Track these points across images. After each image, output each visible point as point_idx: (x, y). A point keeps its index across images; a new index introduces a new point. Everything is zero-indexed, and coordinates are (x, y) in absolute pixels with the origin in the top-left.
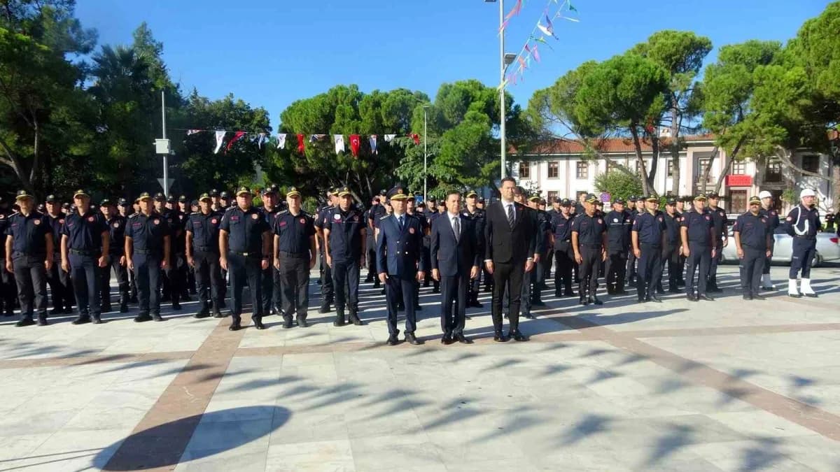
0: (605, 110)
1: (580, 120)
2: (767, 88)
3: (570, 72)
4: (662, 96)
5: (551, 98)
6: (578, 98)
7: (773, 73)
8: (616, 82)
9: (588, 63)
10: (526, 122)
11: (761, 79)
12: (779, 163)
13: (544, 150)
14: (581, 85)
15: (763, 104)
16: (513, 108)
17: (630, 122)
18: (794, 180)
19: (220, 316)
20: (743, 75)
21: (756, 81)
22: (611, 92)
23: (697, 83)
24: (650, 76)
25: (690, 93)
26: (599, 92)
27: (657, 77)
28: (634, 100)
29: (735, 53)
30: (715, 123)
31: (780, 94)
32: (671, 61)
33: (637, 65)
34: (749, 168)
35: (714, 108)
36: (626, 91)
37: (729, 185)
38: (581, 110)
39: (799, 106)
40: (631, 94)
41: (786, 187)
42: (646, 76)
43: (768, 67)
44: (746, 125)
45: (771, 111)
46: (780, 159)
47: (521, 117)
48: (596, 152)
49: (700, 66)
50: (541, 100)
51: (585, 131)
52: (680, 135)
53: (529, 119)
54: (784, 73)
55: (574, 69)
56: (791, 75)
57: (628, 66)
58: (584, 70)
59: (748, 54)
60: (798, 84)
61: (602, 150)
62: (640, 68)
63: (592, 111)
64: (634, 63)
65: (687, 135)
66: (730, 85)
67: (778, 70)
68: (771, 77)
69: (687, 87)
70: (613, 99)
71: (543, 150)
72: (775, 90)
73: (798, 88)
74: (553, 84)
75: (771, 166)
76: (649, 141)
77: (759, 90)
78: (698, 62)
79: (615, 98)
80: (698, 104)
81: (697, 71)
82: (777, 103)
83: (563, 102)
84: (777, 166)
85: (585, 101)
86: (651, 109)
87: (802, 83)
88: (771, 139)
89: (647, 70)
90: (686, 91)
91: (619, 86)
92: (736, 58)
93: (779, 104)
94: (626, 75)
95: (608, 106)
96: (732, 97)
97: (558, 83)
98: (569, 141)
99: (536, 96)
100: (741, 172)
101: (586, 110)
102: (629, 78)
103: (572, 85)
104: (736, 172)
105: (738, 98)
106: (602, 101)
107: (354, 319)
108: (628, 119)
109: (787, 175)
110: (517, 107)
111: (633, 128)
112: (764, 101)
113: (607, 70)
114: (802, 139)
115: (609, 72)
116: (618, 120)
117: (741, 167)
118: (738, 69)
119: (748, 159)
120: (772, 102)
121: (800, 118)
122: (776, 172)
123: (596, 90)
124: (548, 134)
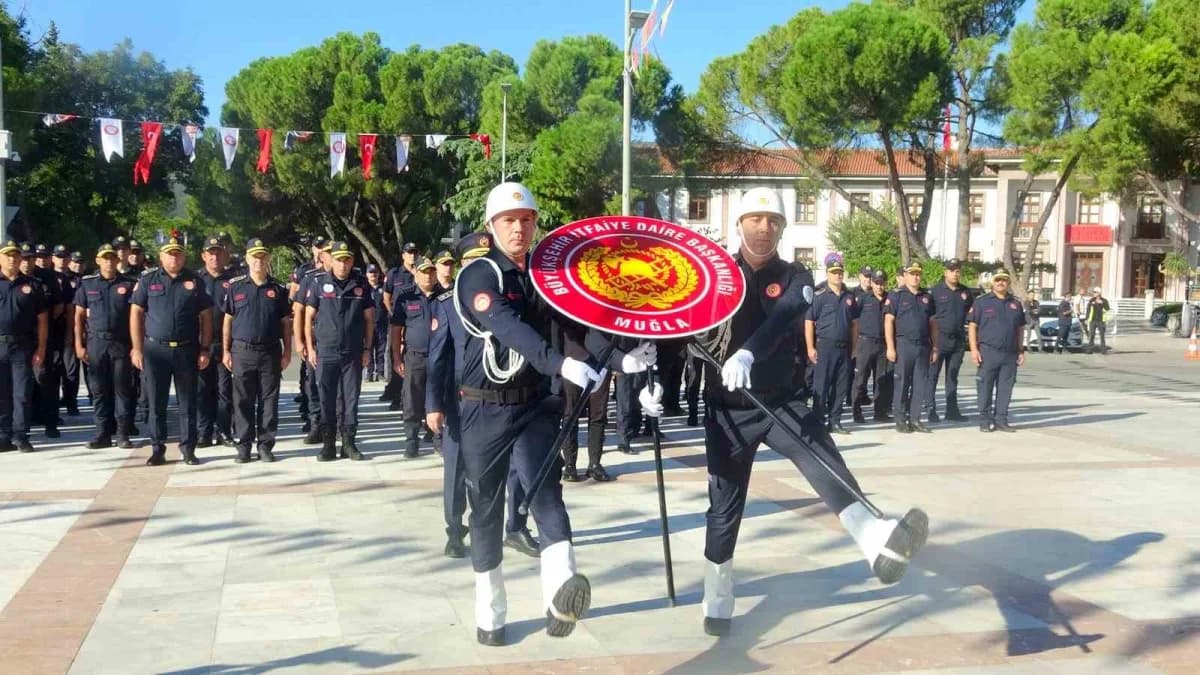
0: (833, 103)
1: (789, 117)
2: (1113, 73)
3: (775, 28)
4: (932, 80)
5: (740, 73)
6: (787, 77)
7: (1122, 47)
8: (854, 52)
9: (807, 13)
10: (696, 117)
11: (1101, 57)
12: (1161, 203)
13: (727, 170)
14: (792, 53)
15: (1104, 102)
16: (668, 90)
17: (877, 123)
18: (1186, 236)
19: (130, 445)
20: (1073, 48)
21: (1094, 60)
22: (843, 72)
23: (1001, 58)
24: (912, 43)
25: (987, 74)
26: (822, 69)
27: (926, 45)
28: (885, 84)
29: (1062, 7)
30: (1025, 132)
31: (1134, 85)
32: (959, 14)
33: (891, 21)
34: (1109, 213)
35: (1024, 105)
36: (871, 69)
37: (1072, 242)
38: (790, 99)
39: (1181, 103)
40: (877, 74)
41: (1172, 249)
42: (905, 44)
43: (1116, 35)
44: (1074, 138)
45: (1118, 113)
46: (1161, 198)
47: (685, 107)
48: (821, 177)
49: (1012, 24)
50: (723, 78)
51: (802, 138)
52: (974, 148)
53: (700, 111)
54: (1142, 47)
55: (783, 24)
56: (1153, 51)
57: (874, 23)
58: (800, 25)
59: (1086, 10)
60: (1164, 68)
61: (834, 173)
62: (896, 27)
63: (809, 102)
64: (885, 18)
65: (988, 149)
66: (1050, 66)
67: (1131, 42)
68: (1120, 54)
69: (984, 64)
70: (846, 83)
71: (725, 171)
72: (1126, 78)
73: (1165, 76)
74: (745, 50)
75: (1147, 210)
76: (921, 160)
77: (1099, 76)
78: (1008, 16)
79: (851, 81)
80: (1002, 95)
81: (1005, 33)
82: (1127, 101)
83: (762, 82)
84: (1157, 210)
85: (797, 84)
86: (913, 104)
87: (1172, 67)
88: (1117, 164)
89: (907, 32)
90: (980, 70)
91: (858, 60)
92: (1064, 16)
93: (1131, 102)
94: (870, 41)
95: (838, 94)
96: (1052, 86)
97: (752, 48)
98: (775, 155)
99: (713, 68)
100: (1094, 219)
101: (800, 100)
102: (875, 45)
103: (777, 53)
104: (1084, 219)
105: (1063, 88)
106: (828, 87)
107: (349, 450)
108: (874, 118)
109: (1175, 227)
110: (677, 90)
111: (884, 135)
112: (1106, 95)
113: (838, 28)
114: (1186, 164)
115: (840, 34)
116: (855, 118)
117: (1095, 209)
118: (1063, 36)
119: (1105, 195)
120: (1120, 98)
121: (1183, 124)
122: (1157, 220)
123: (817, 65)
124: (735, 140)
